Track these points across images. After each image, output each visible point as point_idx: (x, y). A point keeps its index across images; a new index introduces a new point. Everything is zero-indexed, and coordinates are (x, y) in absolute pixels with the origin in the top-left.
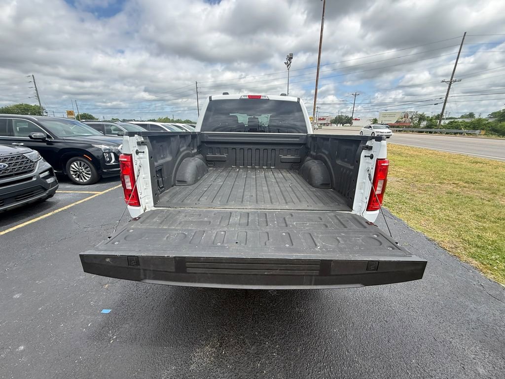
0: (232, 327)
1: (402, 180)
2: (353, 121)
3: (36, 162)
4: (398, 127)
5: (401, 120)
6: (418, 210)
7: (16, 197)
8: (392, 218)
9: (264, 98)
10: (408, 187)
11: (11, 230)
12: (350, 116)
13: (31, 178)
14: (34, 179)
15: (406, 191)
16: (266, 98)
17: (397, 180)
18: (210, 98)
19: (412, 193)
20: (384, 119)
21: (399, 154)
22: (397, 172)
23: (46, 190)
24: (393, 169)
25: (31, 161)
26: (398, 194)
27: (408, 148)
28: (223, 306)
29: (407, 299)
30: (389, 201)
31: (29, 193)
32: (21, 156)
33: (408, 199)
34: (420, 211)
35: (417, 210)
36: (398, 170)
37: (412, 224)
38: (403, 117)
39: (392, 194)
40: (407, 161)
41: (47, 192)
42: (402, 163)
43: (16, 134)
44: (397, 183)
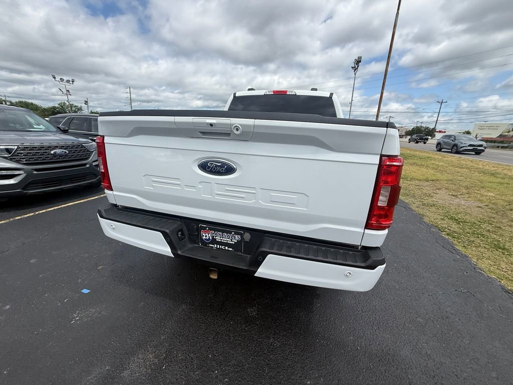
0: (189, 340)
1: (487, 206)
2: (435, 133)
3: (92, 152)
4: (502, 142)
5: (507, 134)
6: (500, 248)
7: (71, 179)
8: (454, 251)
9: (291, 93)
10: (494, 216)
11: (63, 206)
12: (432, 127)
13: (85, 165)
14: (88, 166)
15: (489, 221)
16: (293, 94)
17: (480, 205)
18: (235, 94)
19: (498, 225)
20: (482, 132)
21: (493, 174)
22: (482, 195)
23: (97, 176)
24: (476, 191)
25: (88, 151)
26: (475, 223)
27: (508, 167)
28: (191, 314)
29: (438, 368)
30: (457, 230)
31: (83, 177)
32: (81, 146)
33: (489, 231)
34: (504, 249)
35: (497, 247)
36: (484, 194)
37: (484, 265)
38: (511, 130)
39: (465, 222)
40: (501, 183)
41: (97, 178)
42: (494, 185)
43: (92, 130)
44: (478, 209)
